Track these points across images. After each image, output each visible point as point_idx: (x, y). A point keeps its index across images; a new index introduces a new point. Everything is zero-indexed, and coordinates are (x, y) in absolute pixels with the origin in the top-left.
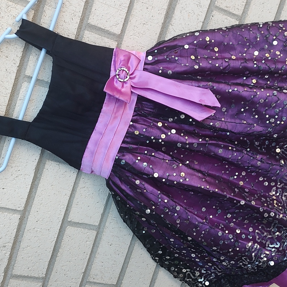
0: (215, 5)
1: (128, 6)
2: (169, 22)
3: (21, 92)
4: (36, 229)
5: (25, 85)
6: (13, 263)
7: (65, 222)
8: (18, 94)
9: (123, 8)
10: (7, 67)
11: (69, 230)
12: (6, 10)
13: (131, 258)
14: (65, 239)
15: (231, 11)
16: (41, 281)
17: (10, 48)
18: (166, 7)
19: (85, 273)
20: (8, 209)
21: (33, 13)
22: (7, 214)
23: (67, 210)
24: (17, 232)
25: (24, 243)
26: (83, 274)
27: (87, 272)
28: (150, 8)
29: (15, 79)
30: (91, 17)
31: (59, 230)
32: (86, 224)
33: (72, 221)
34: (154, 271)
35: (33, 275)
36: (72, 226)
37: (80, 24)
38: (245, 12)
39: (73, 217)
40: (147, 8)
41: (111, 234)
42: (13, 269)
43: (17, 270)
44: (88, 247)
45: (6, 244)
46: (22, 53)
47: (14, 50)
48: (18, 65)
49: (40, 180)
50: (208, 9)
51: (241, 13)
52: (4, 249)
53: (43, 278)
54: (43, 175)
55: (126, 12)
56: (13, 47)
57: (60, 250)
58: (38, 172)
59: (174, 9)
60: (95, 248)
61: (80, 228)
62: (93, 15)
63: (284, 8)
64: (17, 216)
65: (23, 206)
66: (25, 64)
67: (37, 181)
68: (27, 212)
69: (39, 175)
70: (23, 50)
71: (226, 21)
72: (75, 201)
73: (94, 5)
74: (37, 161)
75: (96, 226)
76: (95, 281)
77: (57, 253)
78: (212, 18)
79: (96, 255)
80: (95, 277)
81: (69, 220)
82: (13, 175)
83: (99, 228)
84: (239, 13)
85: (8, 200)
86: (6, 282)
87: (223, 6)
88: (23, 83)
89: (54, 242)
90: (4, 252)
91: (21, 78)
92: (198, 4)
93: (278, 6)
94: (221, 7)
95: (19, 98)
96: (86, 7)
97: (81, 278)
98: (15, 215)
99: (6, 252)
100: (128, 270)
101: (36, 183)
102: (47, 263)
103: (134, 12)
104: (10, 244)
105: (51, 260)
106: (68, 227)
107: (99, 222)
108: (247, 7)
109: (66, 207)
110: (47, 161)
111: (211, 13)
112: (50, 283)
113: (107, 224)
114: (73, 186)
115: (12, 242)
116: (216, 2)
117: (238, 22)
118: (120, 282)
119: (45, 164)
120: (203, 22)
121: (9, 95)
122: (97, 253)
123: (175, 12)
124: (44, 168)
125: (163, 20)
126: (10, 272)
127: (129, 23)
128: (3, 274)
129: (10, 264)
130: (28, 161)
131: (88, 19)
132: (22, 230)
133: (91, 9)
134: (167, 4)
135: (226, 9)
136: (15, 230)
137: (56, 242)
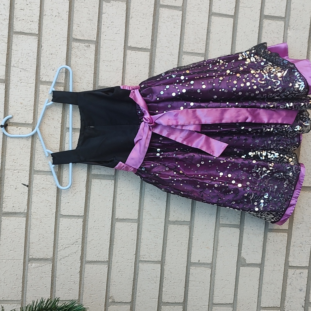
0: (183, 51)
1: (122, 68)
2: (153, 71)
3: (66, 139)
4: (95, 227)
5: (67, 134)
6: (85, 253)
7: (114, 220)
8: (65, 141)
9: (119, 70)
10: (54, 125)
11: (118, 225)
12: (47, 91)
13: (167, 240)
14: (117, 232)
15: (196, 52)
16: (107, 263)
17: (54, 113)
18: (148, 62)
19: (136, 254)
20: (74, 216)
21: (63, 88)
22: (74, 219)
23: (113, 211)
24: (83, 231)
25: (89, 238)
26: (135, 255)
27: (138, 254)
28: (137, 66)
29: (61, 131)
30: (99, 82)
31: (111, 225)
32: (129, 219)
33: (119, 218)
34: (187, 247)
35: (100, 260)
36: (119, 221)
37: (93, 88)
38: (207, 50)
39: (118, 215)
40: (136, 66)
41: (148, 223)
42: (86, 257)
43: (89, 258)
44: (134, 235)
45: (78, 240)
46: (62, 114)
47: (56, 114)
48: (61, 122)
49: (90, 193)
50: (179, 55)
51: (204, 51)
52: (77, 243)
53: (107, 261)
54: (91, 190)
55: (122, 72)
56: (55, 112)
57: (114, 240)
58: (88, 188)
59: (154, 62)
60: (139, 235)
61: (125, 222)
62: (100, 80)
63: (237, 39)
64: (81, 220)
65: (83, 212)
66: (65, 121)
67: (89, 194)
68: (87, 216)
69: (89, 190)
70: (61, 113)
71: (193, 59)
72: (117, 204)
73: (100, 74)
74: (86, 180)
75: (136, 219)
76: (145, 259)
77: (113, 243)
78: (183, 60)
79: (141, 241)
80: (144, 257)
81: (116, 218)
82: (73, 193)
83: (139, 221)
84: (203, 51)
85: (73, 210)
86: (83, 267)
87: (189, 51)
88: (66, 132)
89: (109, 234)
90: (77, 245)
91: (65, 130)
92: (171, 54)
93: (231, 39)
94: (187, 51)
95: (66, 143)
96: (95, 76)
97: (134, 259)
98: (80, 219)
99: (79, 245)
100: (167, 249)
101: (88, 196)
102: (108, 250)
103: (127, 71)
104: (80, 240)
105: (110, 248)
106: (117, 223)
107: (137, 216)
108: (207, 46)
109: (112, 209)
110: (92, 179)
111: (182, 58)
112: (113, 265)
113: (144, 217)
114: (113, 194)
115: (81, 238)
116: (183, 49)
117: (203, 58)
118: (164, 258)
119: (91, 182)
120: (177, 65)
121: (59, 142)
122: (142, 239)
123: (155, 63)
124: (91, 185)
125: (148, 71)
126: (84, 260)
127: (126, 79)
128: (80, 261)
129: (83, 254)
130: (80, 182)
131: (98, 83)
132: (86, 229)
133: (99, 77)
134: (149, 60)
135: (192, 51)
136: (82, 230)
137: (111, 234)
